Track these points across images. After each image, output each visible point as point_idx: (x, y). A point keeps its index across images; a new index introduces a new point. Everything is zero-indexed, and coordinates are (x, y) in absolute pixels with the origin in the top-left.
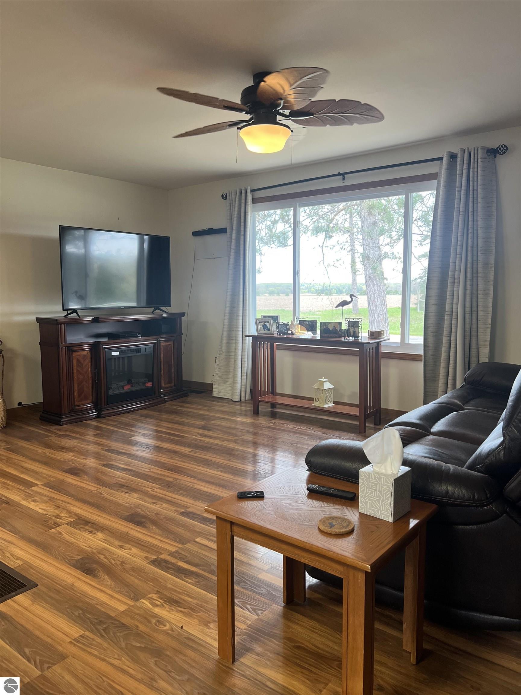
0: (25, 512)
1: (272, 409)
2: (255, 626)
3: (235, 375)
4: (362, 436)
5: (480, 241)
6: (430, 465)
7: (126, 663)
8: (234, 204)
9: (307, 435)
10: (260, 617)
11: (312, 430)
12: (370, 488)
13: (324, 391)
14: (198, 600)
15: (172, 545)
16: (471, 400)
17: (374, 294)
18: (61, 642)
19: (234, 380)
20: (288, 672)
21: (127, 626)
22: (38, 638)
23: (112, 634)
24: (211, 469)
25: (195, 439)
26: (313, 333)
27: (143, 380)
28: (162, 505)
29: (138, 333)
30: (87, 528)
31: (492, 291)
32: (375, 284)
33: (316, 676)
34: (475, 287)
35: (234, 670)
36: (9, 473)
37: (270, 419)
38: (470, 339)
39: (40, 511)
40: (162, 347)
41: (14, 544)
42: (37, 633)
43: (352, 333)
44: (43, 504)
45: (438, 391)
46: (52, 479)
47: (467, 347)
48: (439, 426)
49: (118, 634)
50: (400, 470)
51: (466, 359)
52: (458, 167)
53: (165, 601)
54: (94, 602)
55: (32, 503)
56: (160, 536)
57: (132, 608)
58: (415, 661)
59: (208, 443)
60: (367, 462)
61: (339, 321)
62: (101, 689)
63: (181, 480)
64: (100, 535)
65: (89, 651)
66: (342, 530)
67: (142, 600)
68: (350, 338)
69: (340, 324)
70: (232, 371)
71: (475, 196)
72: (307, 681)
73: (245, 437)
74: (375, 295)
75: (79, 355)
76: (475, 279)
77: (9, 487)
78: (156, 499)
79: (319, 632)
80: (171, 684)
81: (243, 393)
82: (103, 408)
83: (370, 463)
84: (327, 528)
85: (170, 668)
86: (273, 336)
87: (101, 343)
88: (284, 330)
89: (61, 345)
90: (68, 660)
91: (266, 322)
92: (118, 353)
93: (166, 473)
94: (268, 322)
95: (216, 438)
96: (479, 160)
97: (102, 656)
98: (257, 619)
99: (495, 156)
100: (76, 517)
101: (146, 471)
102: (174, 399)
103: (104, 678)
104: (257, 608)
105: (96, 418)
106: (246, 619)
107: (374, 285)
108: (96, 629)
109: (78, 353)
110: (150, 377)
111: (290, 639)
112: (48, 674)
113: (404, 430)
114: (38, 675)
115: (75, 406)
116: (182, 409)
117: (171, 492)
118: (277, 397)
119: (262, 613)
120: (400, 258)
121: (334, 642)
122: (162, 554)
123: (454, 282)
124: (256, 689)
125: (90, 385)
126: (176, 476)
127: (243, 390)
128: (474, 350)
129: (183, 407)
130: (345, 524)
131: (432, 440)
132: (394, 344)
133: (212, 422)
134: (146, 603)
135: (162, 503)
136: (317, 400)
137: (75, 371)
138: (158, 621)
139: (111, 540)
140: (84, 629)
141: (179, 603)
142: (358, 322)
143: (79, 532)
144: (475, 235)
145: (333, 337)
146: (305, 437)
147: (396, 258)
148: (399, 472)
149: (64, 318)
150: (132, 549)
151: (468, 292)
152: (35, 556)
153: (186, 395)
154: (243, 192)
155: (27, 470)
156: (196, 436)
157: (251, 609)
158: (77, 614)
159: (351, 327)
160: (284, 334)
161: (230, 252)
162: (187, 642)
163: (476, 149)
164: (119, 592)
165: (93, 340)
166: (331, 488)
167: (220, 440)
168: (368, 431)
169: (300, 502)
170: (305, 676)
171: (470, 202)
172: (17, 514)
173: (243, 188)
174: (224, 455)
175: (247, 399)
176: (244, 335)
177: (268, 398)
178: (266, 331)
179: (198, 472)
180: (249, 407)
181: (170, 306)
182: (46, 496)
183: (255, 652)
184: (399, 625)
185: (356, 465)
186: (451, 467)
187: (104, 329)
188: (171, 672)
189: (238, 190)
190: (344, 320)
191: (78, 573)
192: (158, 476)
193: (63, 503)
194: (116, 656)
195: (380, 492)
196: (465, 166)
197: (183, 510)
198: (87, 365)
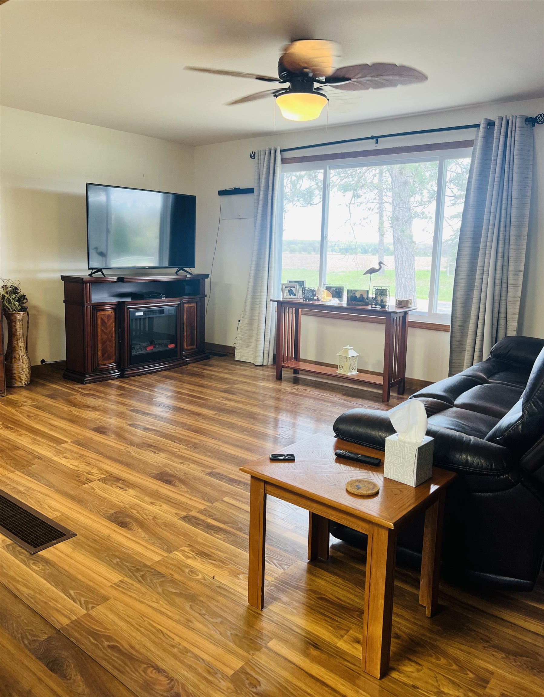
0: (57, 467)
1: (295, 375)
2: (281, 579)
3: (257, 340)
4: (385, 405)
5: (514, 212)
6: (452, 435)
7: (163, 606)
8: (262, 164)
9: (331, 402)
10: (286, 571)
11: (336, 398)
12: (395, 455)
13: (348, 358)
14: (228, 554)
15: (201, 503)
16: (497, 373)
17: (402, 258)
18: (103, 586)
19: (257, 344)
20: (313, 619)
21: (162, 574)
22: (81, 581)
23: (149, 580)
24: (236, 432)
25: (218, 403)
26: (339, 300)
27: (165, 341)
28: (189, 465)
29: (161, 293)
30: (118, 484)
31: (523, 264)
32: (404, 246)
33: (337, 623)
34: (506, 259)
35: (263, 616)
36: (38, 429)
37: (292, 385)
38: (499, 311)
39: (72, 467)
40: (185, 309)
41: (50, 497)
42: (80, 577)
43: (379, 302)
44: (74, 461)
45: (464, 362)
46: (80, 437)
47: (495, 319)
48: (463, 398)
49: (155, 581)
50: (423, 440)
51: (493, 331)
52: (495, 135)
53: (196, 553)
54: (130, 552)
55: (64, 459)
56: (189, 494)
57: (166, 559)
58: (430, 614)
59: (231, 406)
60: (392, 431)
61: (366, 288)
62: (141, 627)
63: (206, 442)
64: (131, 492)
65: (129, 594)
66: (368, 492)
67: (175, 552)
68: (377, 306)
69: (367, 292)
70: (255, 335)
71: (511, 166)
72: (330, 628)
73: (267, 402)
74: (404, 258)
75: (103, 315)
76: (506, 251)
77: (40, 443)
78: (183, 459)
79: (341, 586)
80: (205, 626)
81: (266, 357)
82: (126, 368)
83: (396, 432)
84: (354, 490)
85: (204, 612)
86: (299, 301)
87: (126, 303)
88: (310, 296)
89: (86, 304)
90: (110, 602)
91: (292, 287)
92: (141, 314)
93: (192, 434)
94: (294, 287)
95: (239, 402)
96: (517, 129)
97: (141, 599)
98: (283, 573)
99: (534, 126)
100: (107, 474)
101: (172, 432)
102: (196, 361)
103: (144, 618)
104: (283, 563)
105: (119, 377)
106: (273, 572)
107: (402, 247)
108: (134, 575)
109: (102, 313)
110: (173, 339)
111: (314, 591)
112: (93, 613)
113: (428, 401)
114: (84, 614)
115: (99, 365)
116: (204, 371)
117: (197, 453)
118: (301, 363)
119: (288, 568)
120: (431, 218)
121: (355, 595)
122: (191, 511)
123: (485, 253)
124: (283, 633)
125: (114, 345)
126: (202, 438)
127: (266, 354)
128: (502, 322)
129: (204, 369)
130: (371, 487)
131: (456, 412)
132: (422, 314)
133: (235, 386)
134: (178, 555)
135: (189, 463)
136: (341, 367)
137: (99, 331)
138: (191, 571)
139: (143, 496)
140: (124, 576)
141: (210, 556)
142: (386, 290)
143: (111, 488)
144: (509, 206)
145: (360, 305)
146: (328, 404)
147: (426, 218)
148: (422, 441)
149: (89, 277)
150: (163, 505)
151: (499, 263)
152: (70, 508)
153: (208, 358)
154: (273, 152)
155: (54, 427)
156: (219, 399)
157: (277, 564)
158: (115, 562)
159: (379, 295)
160: (310, 300)
161: (257, 213)
162: (219, 590)
163: (514, 117)
164: (153, 544)
165: (117, 300)
166: (358, 454)
167: (244, 404)
168: (392, 401)
169: (328, 466)
170: (328, 623)
171: (506, 172)
172: (49, 469)
173: (273, 148)
174: (247, 419)
175: (269, 364)
176: (269, 300)
177: (291, 365)
178: (292, 296)
179: (223, 435)
180: (272, 372)
181: (194, 267)
182: (76, 453)
183: (282, 601)
184: (416, 584)
185: (382, 434)
186: (472, 438)
187: (127, 288)
188: (205, 615)
189: (267, 150)
190: (371, 288)
191: (113, 526)
192: (184, 438)
193: (93, 460)
194: (154, 600)
195: (404, 458)
196: (503, 134)
197: (210, 471)
198: (111, 324)
